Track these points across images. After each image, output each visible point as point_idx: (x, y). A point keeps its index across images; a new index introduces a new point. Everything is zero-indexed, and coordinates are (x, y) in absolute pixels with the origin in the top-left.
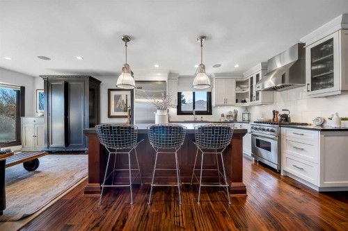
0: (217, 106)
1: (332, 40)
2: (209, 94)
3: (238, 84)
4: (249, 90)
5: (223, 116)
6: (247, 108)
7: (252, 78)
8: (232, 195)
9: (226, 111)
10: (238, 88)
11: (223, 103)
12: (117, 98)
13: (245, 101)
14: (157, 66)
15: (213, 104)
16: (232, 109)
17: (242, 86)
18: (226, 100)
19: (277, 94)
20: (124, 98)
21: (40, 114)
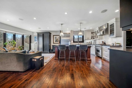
0: (85, 40)
1: (114, 24)
2: (83, 36)
3: (92, 33)
4: (95, 35)
5: (87, 43)
6: (95, 40)
7: (96, 31)
8: (88, 61)
9: (88, 41)
10: (92, 34)
11: (87, 39)
12: (56, 38)
13: (94, 38)
14: (68, 29)
15: (84, 39)
16: (90, 41)
17: (93, 34)
18: (88, 38)
19: (103, 36)
20: (57, 38)
21: (35, 43)
